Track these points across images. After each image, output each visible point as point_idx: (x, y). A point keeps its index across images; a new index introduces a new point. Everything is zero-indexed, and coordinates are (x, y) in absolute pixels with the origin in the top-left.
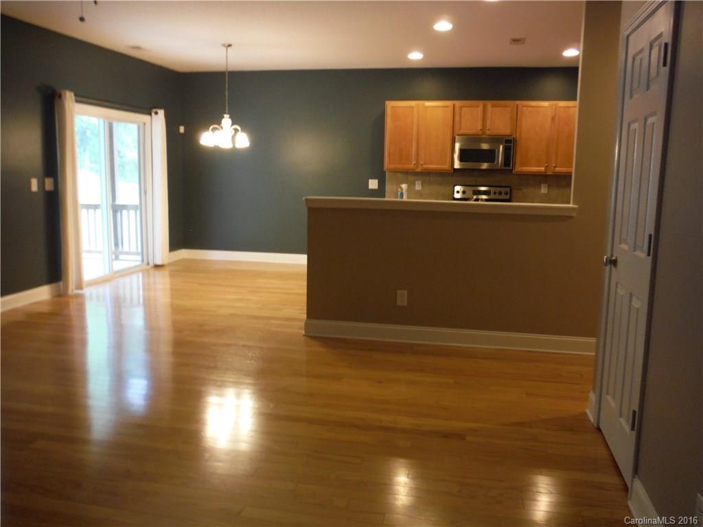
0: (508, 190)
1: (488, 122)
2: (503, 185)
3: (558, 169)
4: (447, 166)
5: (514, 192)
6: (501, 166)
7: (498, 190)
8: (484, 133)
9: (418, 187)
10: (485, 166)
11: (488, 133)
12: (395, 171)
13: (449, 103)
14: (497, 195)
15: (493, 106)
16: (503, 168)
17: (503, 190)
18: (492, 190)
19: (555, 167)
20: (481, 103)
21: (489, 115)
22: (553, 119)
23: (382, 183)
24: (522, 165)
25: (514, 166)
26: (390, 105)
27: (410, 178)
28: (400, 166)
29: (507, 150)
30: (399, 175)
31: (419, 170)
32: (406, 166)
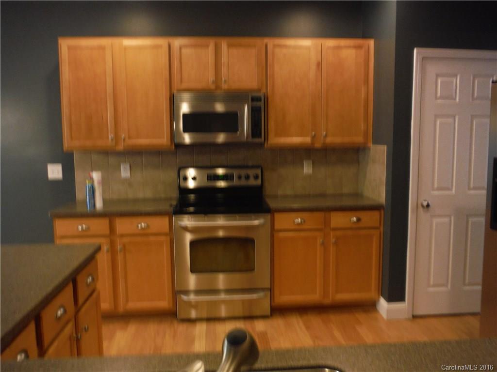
0: (259, 172)
1: (224, 70)
2: (250, 164)
3: (329, 140)
4: (163, 140)
5: (267, 174)
6: (247, 138)
7: (243, 172)
8: (218, 87)
9: (125, 172)
10: (221, 138)
11: (225, 86)
12: (87, 152)
13: (162, 42)
14: (243, 180)
15: (230, 46)
16: (250, 139)
17: (251, 172)
18: (235, 173)
19: (326, 136)
20: (211, 42)
21: (224, 58)
22: (319, 65)
23: (69, 170)
24: (278, 135)
25: (266, 138)
26: (65, 45)
27: (112, 160)
28: (88, 143)
29: (255, 113)
30: (95, 157)
31: (120, 147)
32: (100, 143)
